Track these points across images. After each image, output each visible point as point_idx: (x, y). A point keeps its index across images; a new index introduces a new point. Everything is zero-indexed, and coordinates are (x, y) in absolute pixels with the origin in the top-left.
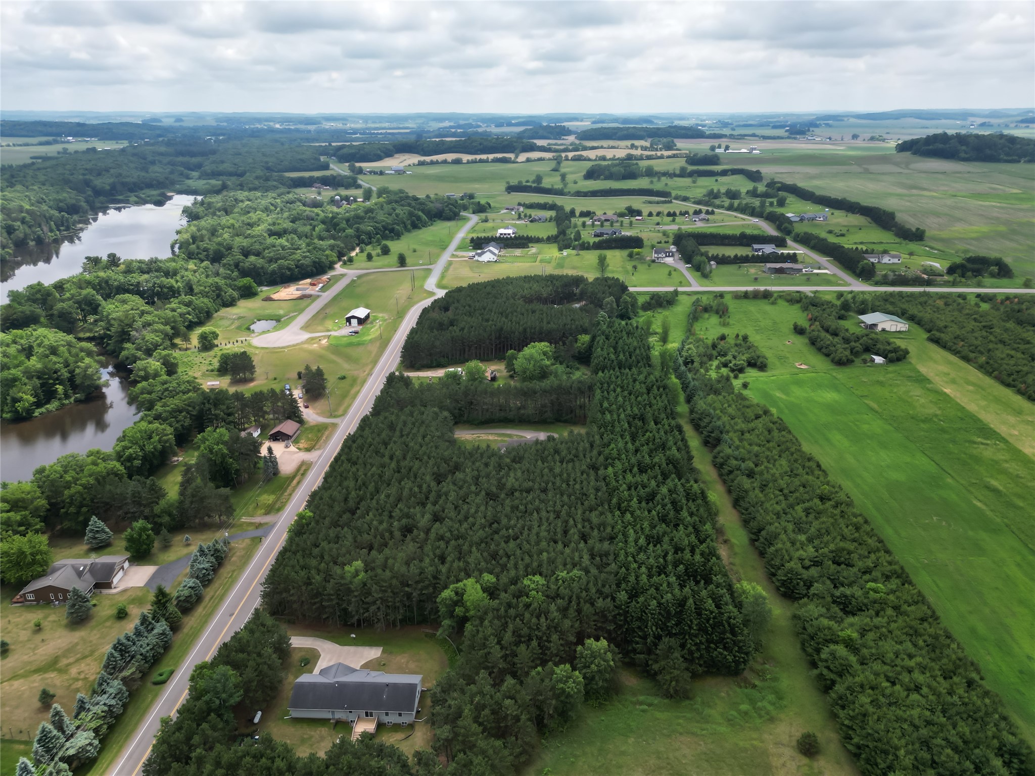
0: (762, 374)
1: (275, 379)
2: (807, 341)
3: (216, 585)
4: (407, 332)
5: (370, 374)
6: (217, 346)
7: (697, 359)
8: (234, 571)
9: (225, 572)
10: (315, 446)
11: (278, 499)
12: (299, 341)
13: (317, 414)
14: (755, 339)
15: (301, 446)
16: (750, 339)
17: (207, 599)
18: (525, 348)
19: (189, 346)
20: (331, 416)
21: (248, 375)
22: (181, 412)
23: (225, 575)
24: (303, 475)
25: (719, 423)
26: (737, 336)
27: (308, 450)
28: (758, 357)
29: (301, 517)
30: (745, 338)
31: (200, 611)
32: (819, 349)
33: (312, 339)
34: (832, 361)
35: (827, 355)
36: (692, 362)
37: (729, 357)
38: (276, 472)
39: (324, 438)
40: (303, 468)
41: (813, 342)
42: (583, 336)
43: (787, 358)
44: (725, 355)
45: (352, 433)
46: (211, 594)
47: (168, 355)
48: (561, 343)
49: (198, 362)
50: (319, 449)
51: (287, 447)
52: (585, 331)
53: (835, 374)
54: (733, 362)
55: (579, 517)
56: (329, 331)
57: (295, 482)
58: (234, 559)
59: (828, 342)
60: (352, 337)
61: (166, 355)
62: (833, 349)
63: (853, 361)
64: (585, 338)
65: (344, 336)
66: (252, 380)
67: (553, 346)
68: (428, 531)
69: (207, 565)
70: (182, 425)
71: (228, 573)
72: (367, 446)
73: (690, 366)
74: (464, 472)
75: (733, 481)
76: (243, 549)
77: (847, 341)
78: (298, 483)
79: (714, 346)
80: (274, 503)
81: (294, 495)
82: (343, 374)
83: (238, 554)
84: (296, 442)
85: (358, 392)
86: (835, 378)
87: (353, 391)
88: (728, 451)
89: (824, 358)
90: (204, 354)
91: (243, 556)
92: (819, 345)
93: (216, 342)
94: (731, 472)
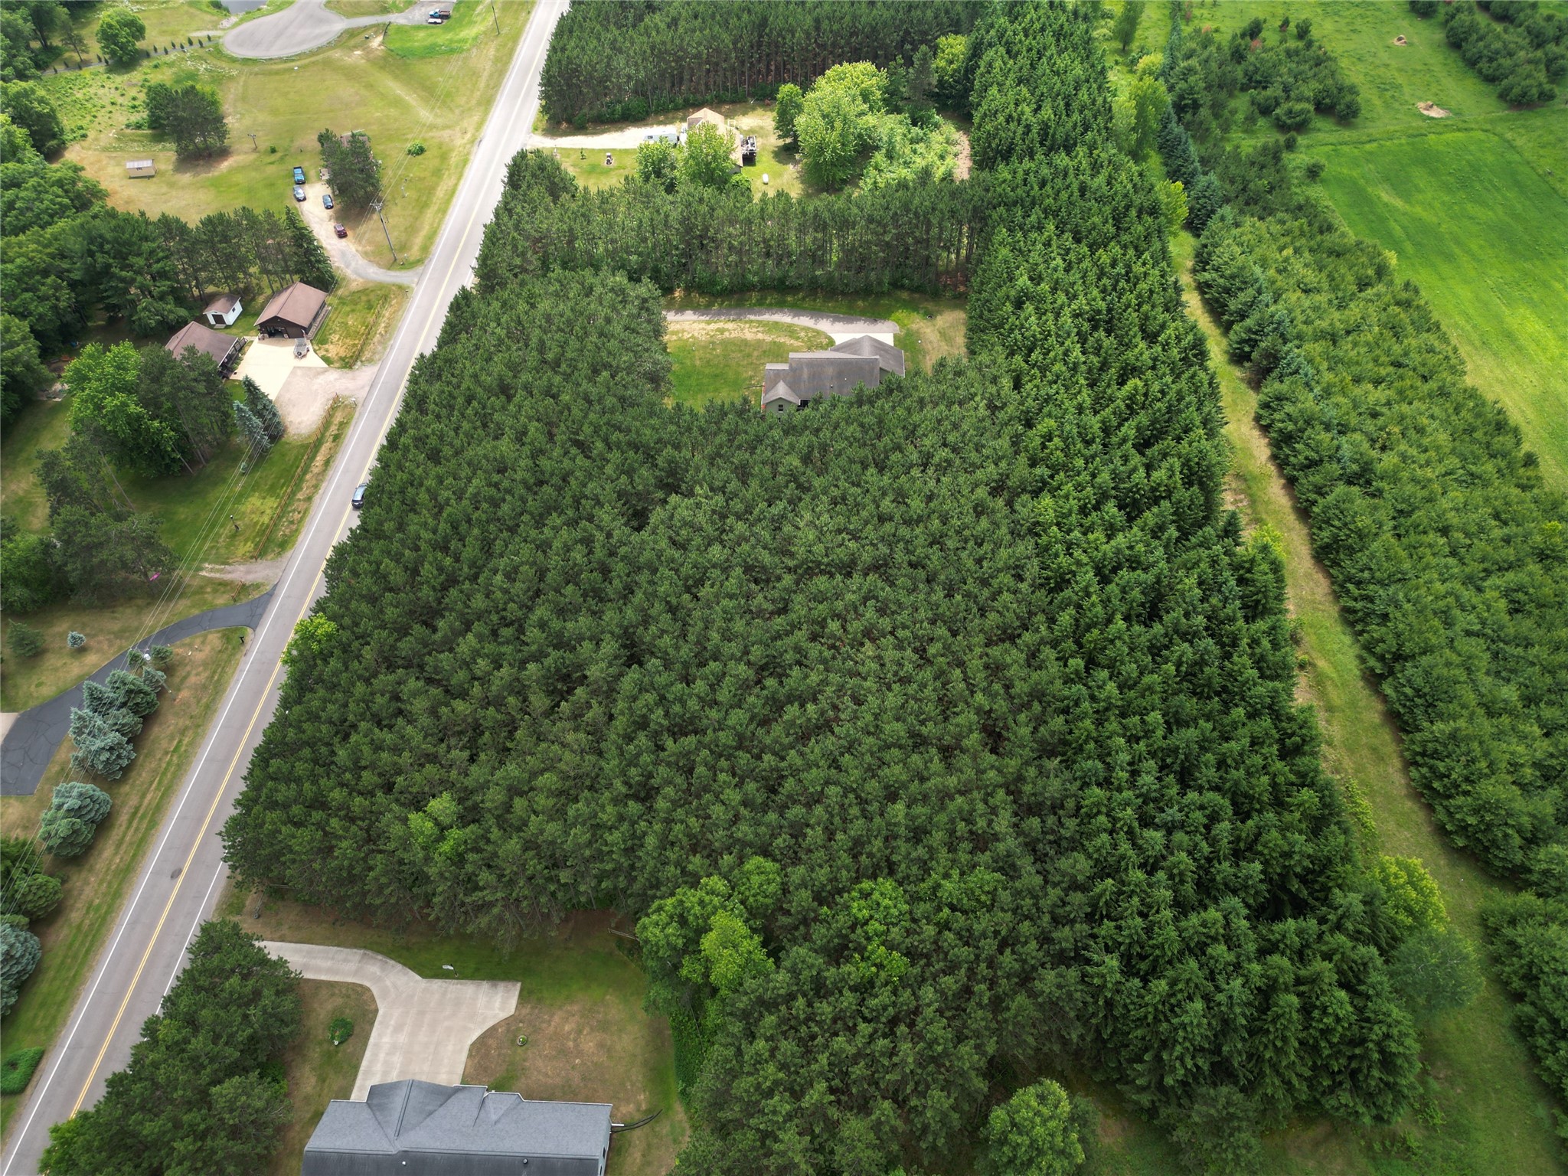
0: (1346, 134)
1: (273, 151)
2: (1440, 36)
3: (142, 775)
4: (551, 26)
5: (475, 141)
6: (148, 55)
7: (1205, 98)
8: (183, 732)
9: (163, 734)
10: (361, 351)
11: (283, 511)
12: (323, 41)
13: (365, 254)
14: (1324, 30)
15: (334, 350)
16: (1315, 33)
17: (123, 818)
18: (821, 81)
19: (84, 56)
20: (395, 264)
21: (212, 140)
22: (45, 273)
23: (164, 744)
24: (337, 438)
25: (1279, 310)
26: (1286, 23)
27: (348, 363)
28: (1340, 90)
29: (306, 635)
30: (1303, 32)
31: (108, 855)
32: (1472, 63)
33: (351, 33)
34: (1502, 96)
35: (1491, 79)
36: (1196, 106)
37: (1274, 91)
38: (275, 431)
39: (381, 329)
40: (338, 417)
41: (1456, 43)
42: (952, 39)
43: (1398, 87)
44: (1263, 84)
45: (428, 353)
46: (133, 801)
47: (26, 94)
48: (900, 60)
49: (106, 102)
50: (370, 361)
51: (300, 355)
52: (956, 28)
53: (1509, 136)
54: (1285, 106)
55: (975, 663)
56: (385, 10)
57: (320, 459)
58: (184, 694)
59: (1497, 45)
60: (437, 30)
61: (18, 96)
62: (1506, 62)
63: (1551, 97)
64: (955, 46)
65: (418, 28)
66: (223, 153)
67: (884, 72)
68: (609, 692)
69: (113, 737)
70: (55, 308)
71: (172, 738)
72: (461, 400)
73: (1188, 117)
74: (691, 494)
75: (1320, 491)
76: (205, 664)
77: (1538, 40)
78: (327, 463)
79: (1238, 56)
80: (276, 521)
81: (316, 498)
82: (418, 142)
83: (193, 679)
84: (321, 341)
85: (452, 193)
86: (1511, 146)
87: (440, 192)
88: (1307, 402)
89: (1483, 87)
90: (119, 79)
91: (204, 687)
92: (1473, 48)
93: (140, 45)
94: (1312, 464)
